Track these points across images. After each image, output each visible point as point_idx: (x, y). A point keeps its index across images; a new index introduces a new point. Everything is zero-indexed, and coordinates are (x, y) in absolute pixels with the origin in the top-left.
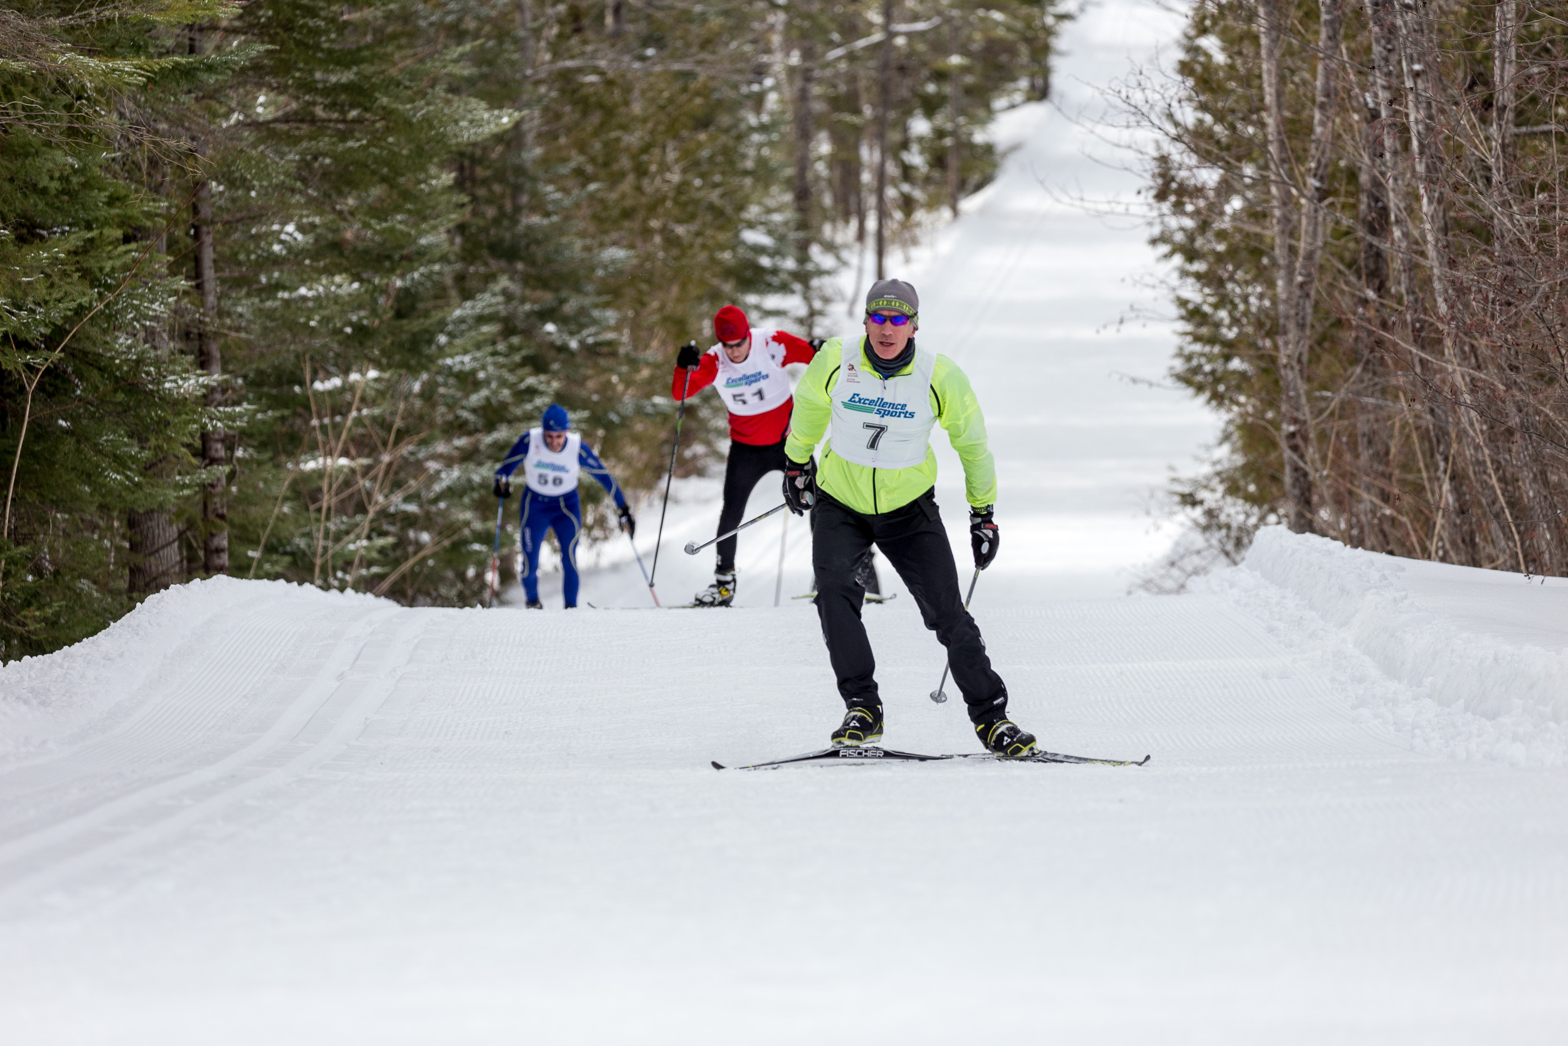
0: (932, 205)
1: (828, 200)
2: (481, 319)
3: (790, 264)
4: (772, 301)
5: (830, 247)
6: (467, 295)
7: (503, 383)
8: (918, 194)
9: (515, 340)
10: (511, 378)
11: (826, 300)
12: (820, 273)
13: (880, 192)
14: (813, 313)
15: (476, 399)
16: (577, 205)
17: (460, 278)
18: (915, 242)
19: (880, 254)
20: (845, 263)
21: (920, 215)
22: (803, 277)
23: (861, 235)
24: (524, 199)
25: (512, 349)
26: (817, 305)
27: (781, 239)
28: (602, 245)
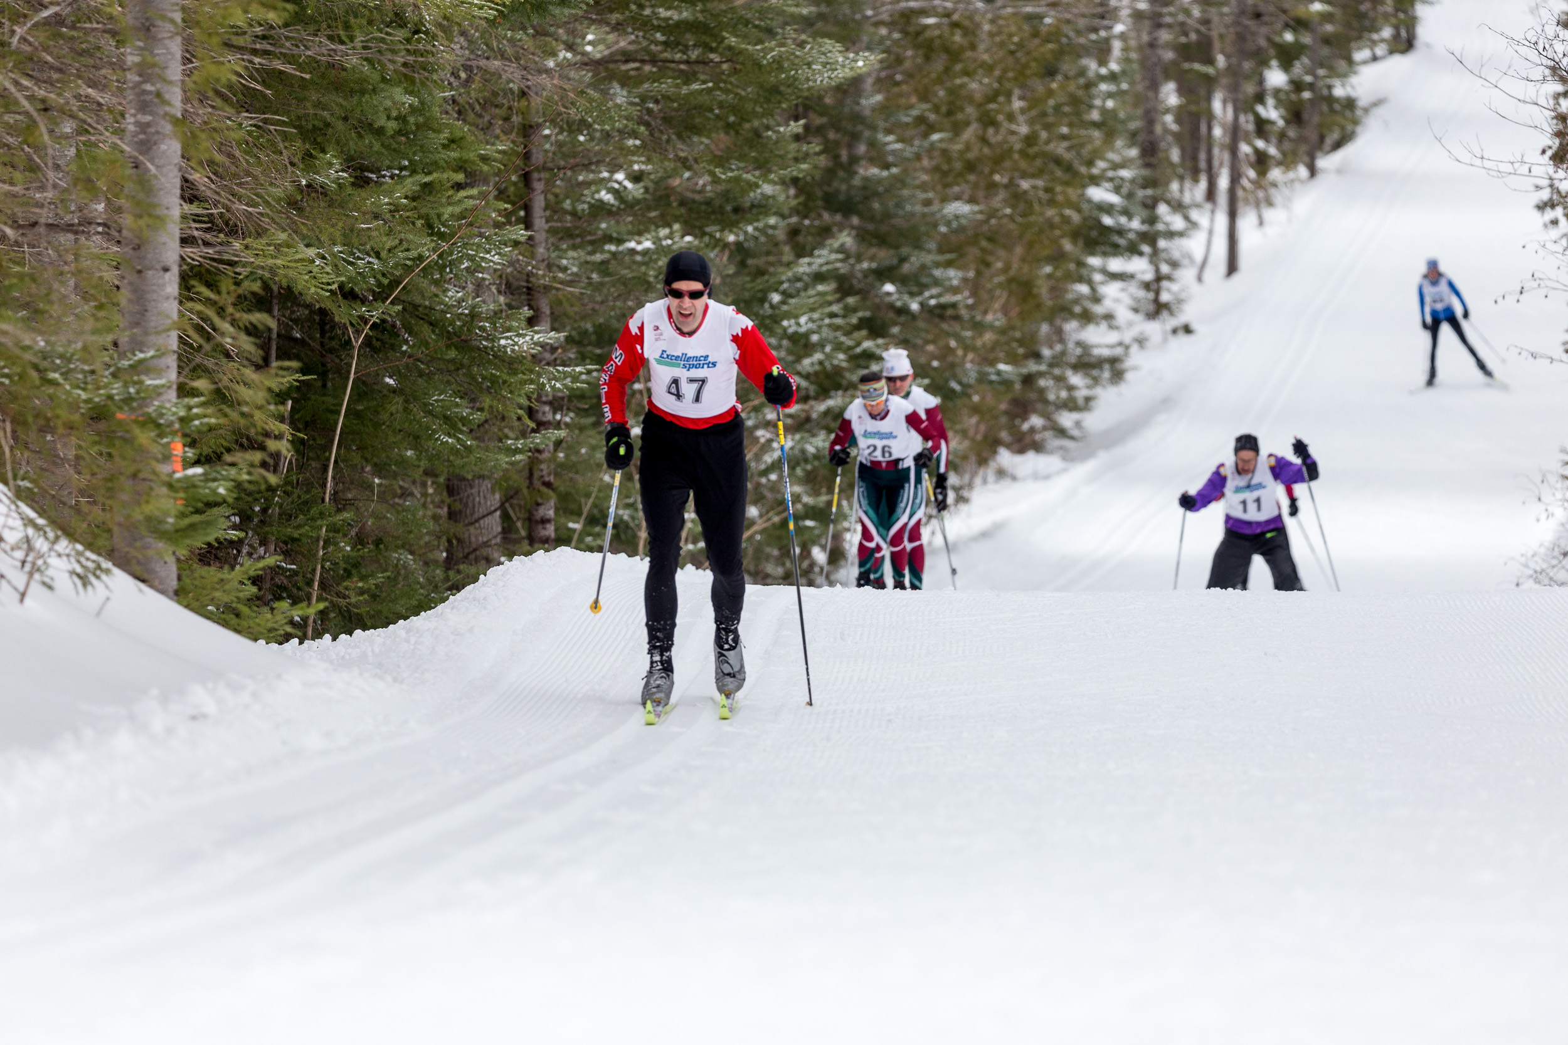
0: (1287, 162)
1: (1175, 155)
2: (819, 277)
3: (1136, 224)
4: (1116, 264)
5: (1178, 207)
6: (801, 251)
7: (838, 347)
8: (1272, 151)
9: (851, 300)
10: (848, 342)
11: (1174, 264)
12: (1171, 235)
13: (1233, 150)
14: (1159, 278)
15: (808, 364)
16: (918, 157)
17: (794, 232)
18: (1270, 203)
19: (1233, 215)
20: (1193, 225)
21: (1275, 174)
22: (1150, 238)
23: (1211, 195)
24: (862, 149)
25: (849, 311)
26: (1165, 269)
27: (1130, 196)
28: (945, 200)
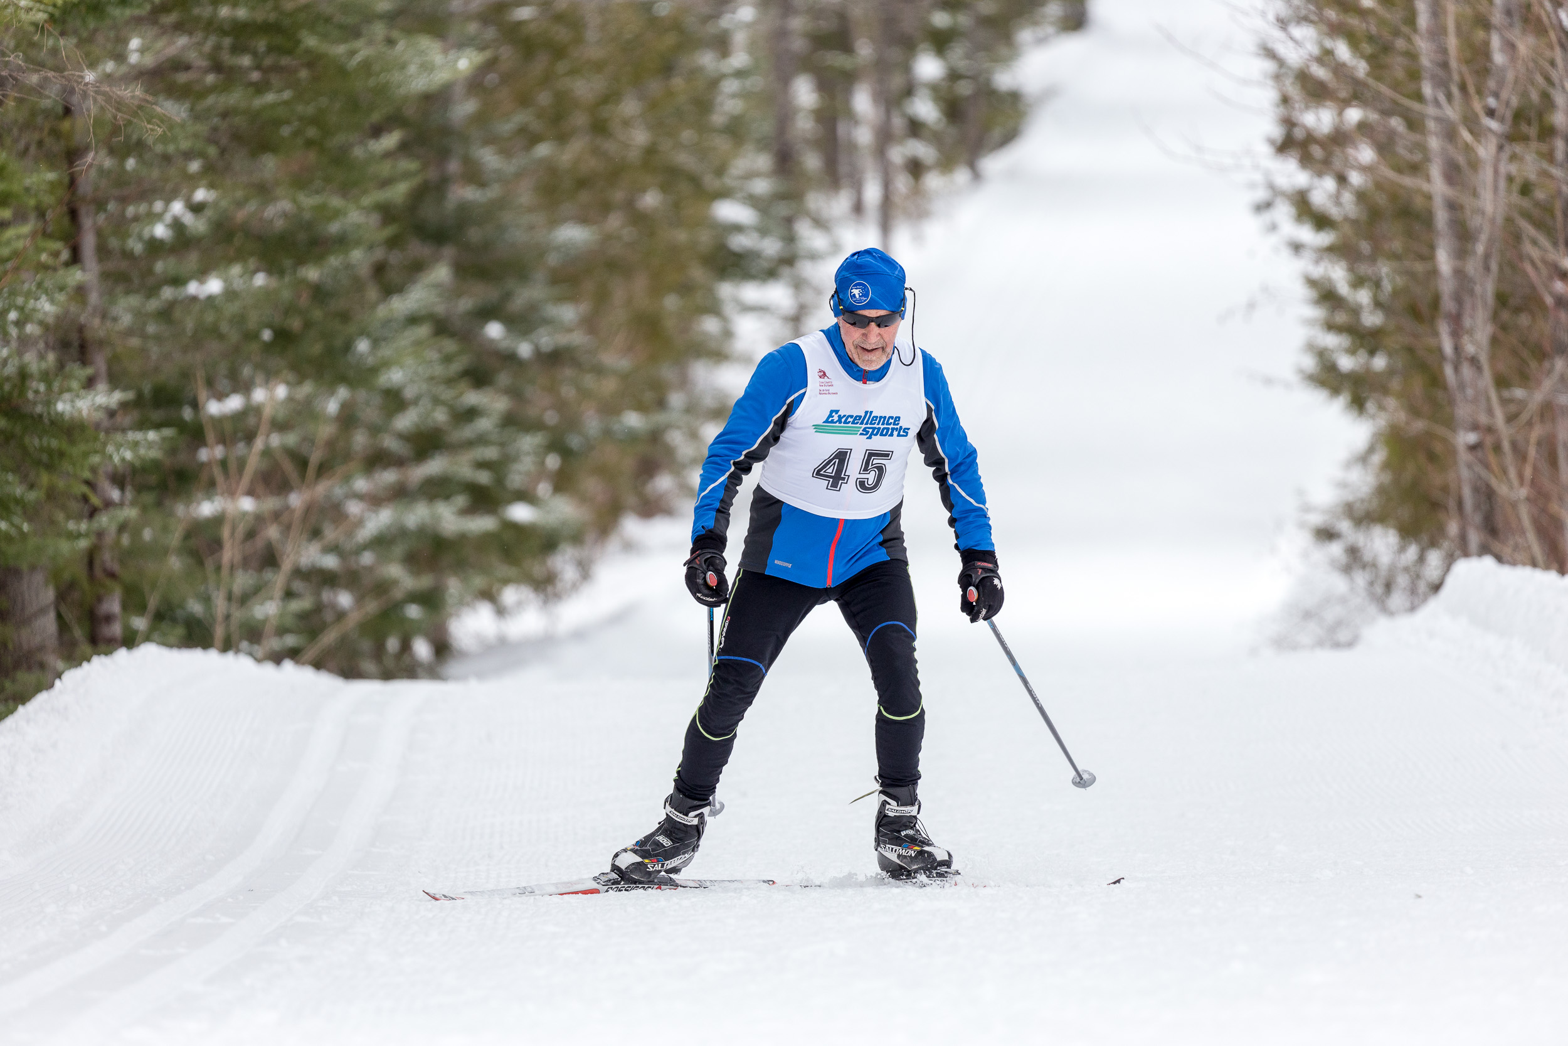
0: (945, 165)
2: (413, 320)
3: (771, 245)
5: (820, 223)
6: (389, 290)
7: (436, 401)
8: (928, 154)
9: (449, 344)
10: (447, 394)
13: (883, 155)
15: (405, 421)
16: (519, 175)
18: (927, 215)
19: (885, 227)
21: (933, 181)
22: (789, 260)
23: (858, 208)
27: (767, 212)
28: (555, 222)
